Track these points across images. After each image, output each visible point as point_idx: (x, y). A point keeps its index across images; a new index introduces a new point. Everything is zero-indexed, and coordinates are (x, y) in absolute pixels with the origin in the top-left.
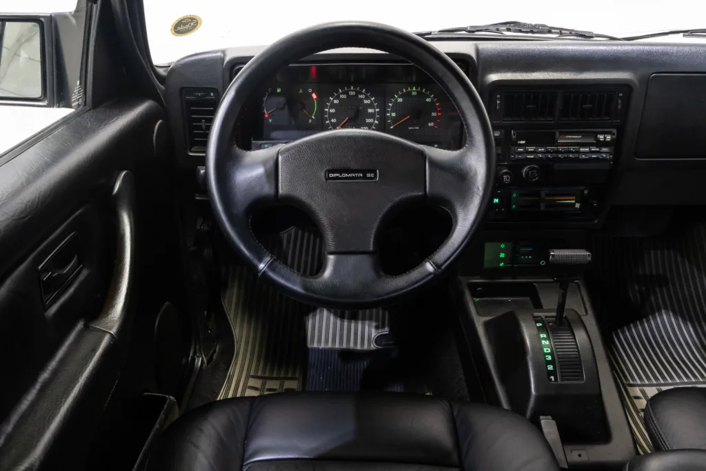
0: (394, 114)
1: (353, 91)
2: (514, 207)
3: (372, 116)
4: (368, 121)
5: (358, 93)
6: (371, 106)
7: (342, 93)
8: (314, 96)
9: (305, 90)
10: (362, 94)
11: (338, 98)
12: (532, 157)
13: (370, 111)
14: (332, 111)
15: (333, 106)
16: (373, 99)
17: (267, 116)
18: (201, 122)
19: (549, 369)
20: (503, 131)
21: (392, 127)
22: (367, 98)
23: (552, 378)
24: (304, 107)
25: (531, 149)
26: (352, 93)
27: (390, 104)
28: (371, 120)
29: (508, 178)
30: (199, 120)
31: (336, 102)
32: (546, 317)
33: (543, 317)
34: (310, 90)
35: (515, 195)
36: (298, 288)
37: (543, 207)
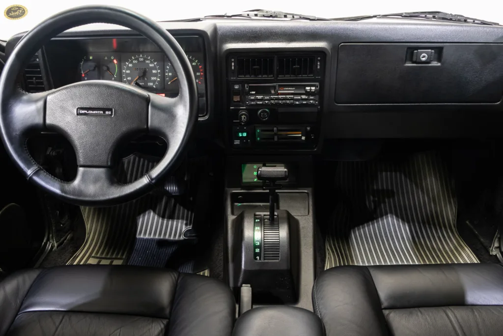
0: (170, 74)
1: (141, 58)
2: (259, 139)
3: (155, 75)
4: (153, 78)
5: (145, 59)
6: (154, 68)
7: (134, 60)
8: (115, 61)
9: (109, 58)
10: (148, 60)
11: (131, 62)
12: (261, 103)
13: (154, 71)
14: (128, 72)
15: (128, 68)
16: (156, 63)
17: (83, 75)
18: (32, 79)
19: (256, 251)
20: (241, 85)
21: (169, 83)
22: (151, 63)
23: (258, 257)
24: (108, 69)
25: (259, 97)
26: (141, 60)
27: (168, 67)
28: (155, 78)
29: (245, 118)
30: (31, 78)
31: (130, 65)
32: (264, 215)
33: (262, 215)
34: (112, 58)
35: (258, 131)
36: (58, 191)
37: (276, 139)
